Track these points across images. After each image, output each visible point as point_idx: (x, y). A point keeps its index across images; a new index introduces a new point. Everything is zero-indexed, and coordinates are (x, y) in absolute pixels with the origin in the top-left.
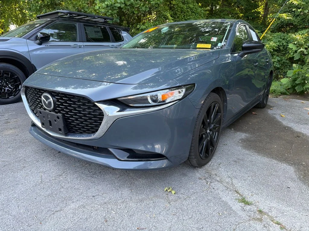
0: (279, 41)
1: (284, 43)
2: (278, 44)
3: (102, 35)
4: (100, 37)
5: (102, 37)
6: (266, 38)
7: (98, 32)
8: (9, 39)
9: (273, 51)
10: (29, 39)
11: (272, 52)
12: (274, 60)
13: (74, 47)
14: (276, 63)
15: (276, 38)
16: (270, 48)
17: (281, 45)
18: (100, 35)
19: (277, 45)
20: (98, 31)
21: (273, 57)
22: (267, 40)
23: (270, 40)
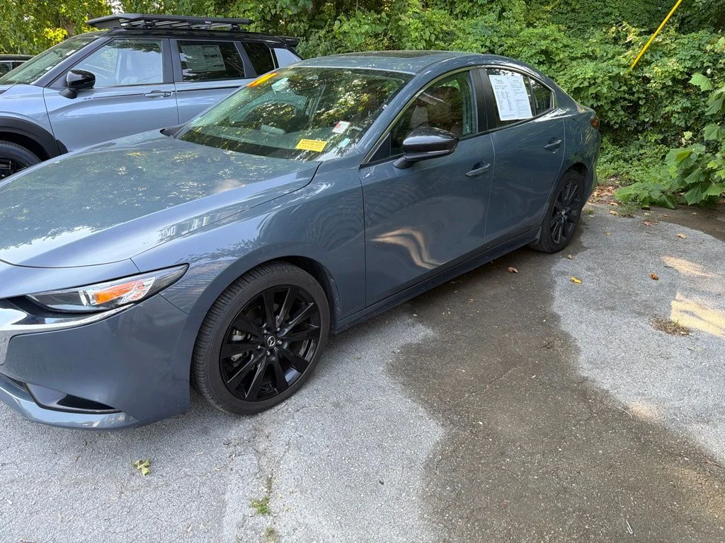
0: (692, 56)
1: (705, 61)
2: (689, 64)
3: (223, 63)
4: (218, 69)
5: (224, 69)
6: (660, 48)
7: (213, 56)
8: (5, 91)
9: (670, 84)
10: (48, 86)
11: (669, 86)
12: (673, 109)
13: (153, 97)
14: (676, 115)
15: (686, 47)
16: (665, 77)
17: (697, 67)
18: (219, 63)
19: (685, 67)
20: (214, 54)
21: (673, 99)
22: (661, 53)
23: (669, 54)
